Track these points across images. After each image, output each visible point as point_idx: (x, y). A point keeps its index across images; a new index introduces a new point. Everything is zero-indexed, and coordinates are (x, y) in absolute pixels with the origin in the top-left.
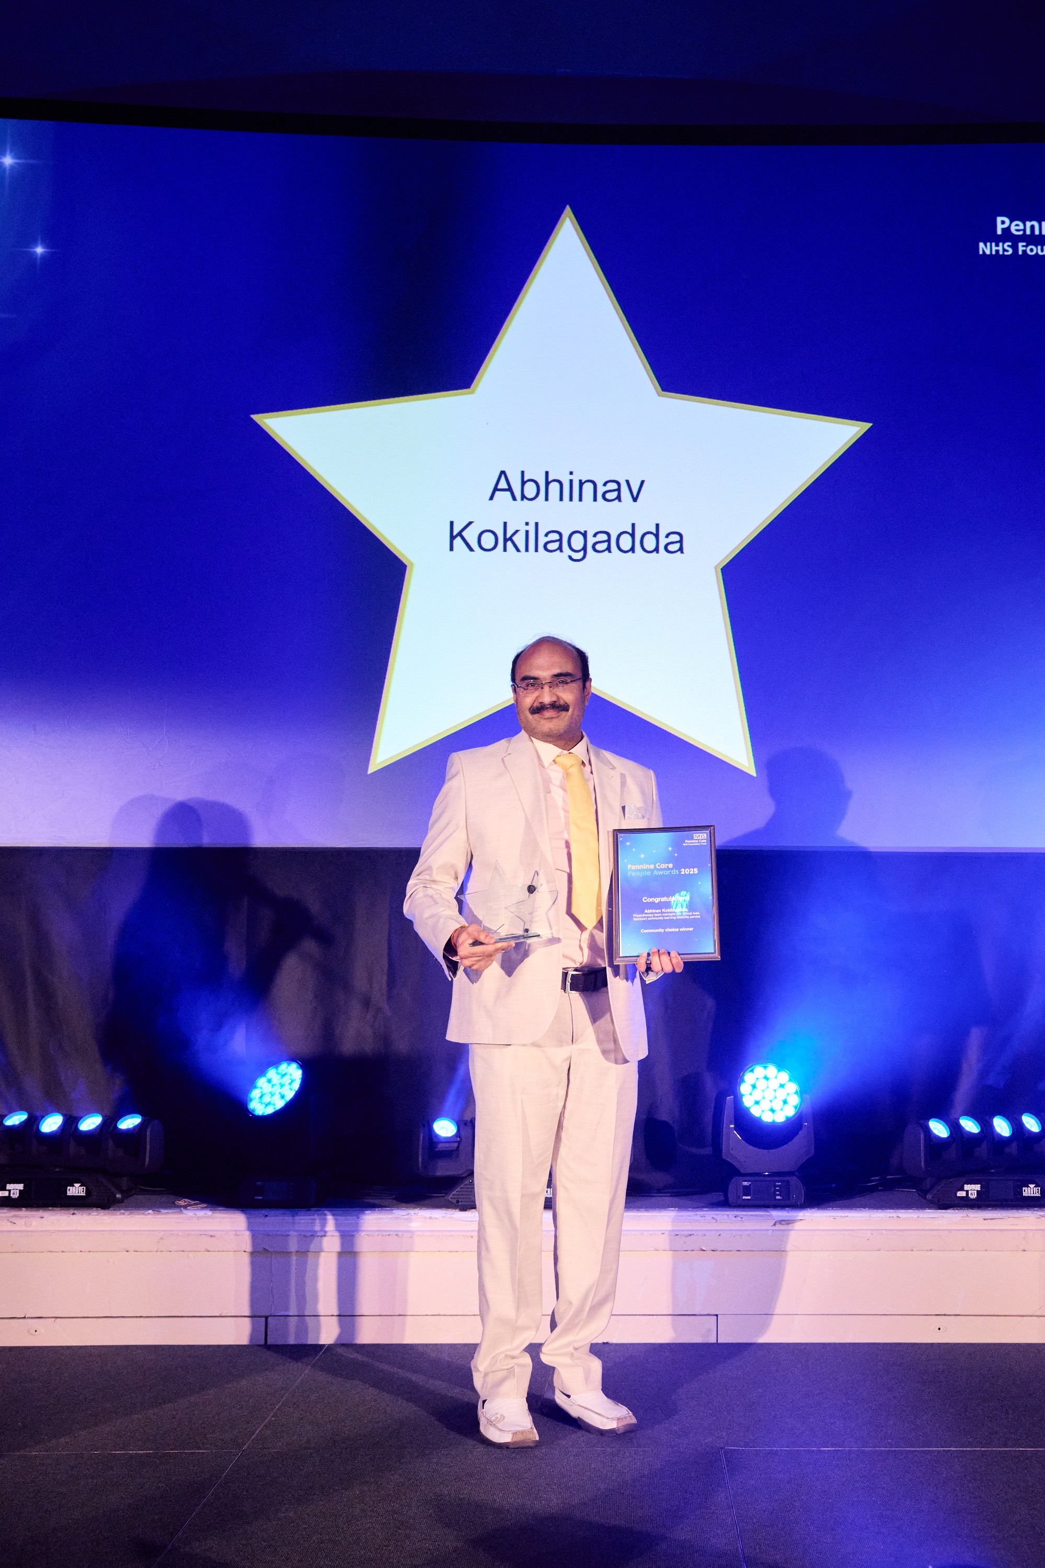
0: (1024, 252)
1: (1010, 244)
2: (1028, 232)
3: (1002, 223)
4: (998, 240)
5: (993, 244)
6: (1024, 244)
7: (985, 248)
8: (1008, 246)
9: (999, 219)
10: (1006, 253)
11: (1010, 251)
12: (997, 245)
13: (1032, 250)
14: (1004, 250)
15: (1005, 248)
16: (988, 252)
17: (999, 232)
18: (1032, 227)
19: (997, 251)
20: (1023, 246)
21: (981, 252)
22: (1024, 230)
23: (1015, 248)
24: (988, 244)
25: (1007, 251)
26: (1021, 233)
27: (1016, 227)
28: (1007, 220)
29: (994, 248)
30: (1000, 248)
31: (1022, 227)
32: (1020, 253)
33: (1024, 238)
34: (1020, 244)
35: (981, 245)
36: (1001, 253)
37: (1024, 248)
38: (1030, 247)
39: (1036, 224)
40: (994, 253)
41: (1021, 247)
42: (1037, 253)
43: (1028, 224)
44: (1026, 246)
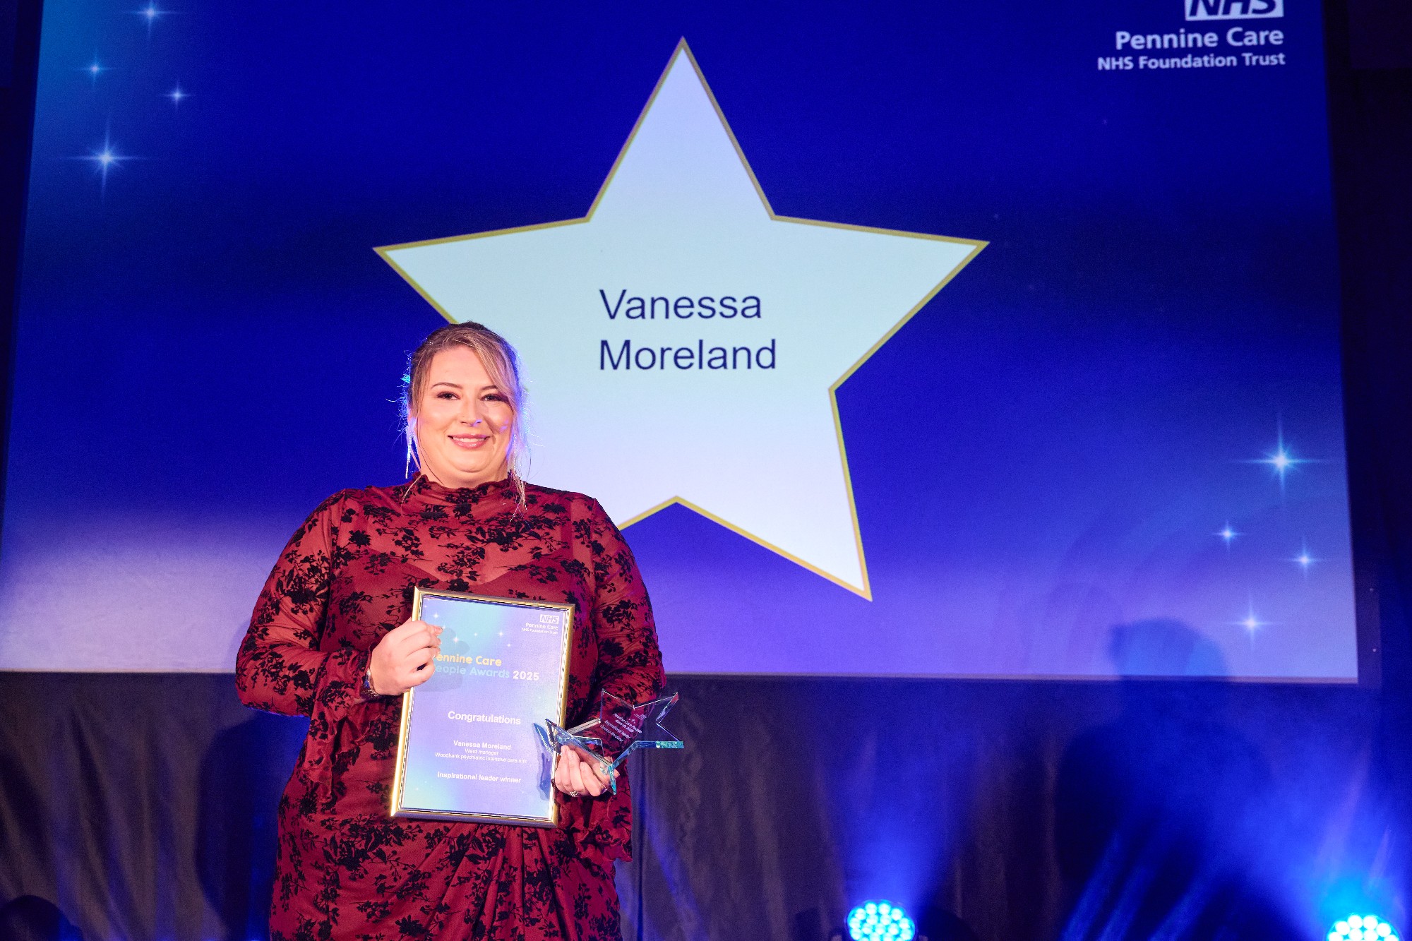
0: (1146, 66)
1: (1130, 58)
3: (1122, 38)
4: (1118, 55)
6: (1146, 58)
7: (1104, 64)
8: (1130, 60)
9: (1119, 34)
10: (1127, 68)
11: (1131, 66)
12: (1117, 60)
13: (1153, 64)
14: (1125, 65)
15: (1126, 63)
17: (1119, 47)
19: (1117, 66)
20: (1144, 60)
22: (1145, 44)
23: (1135, 61)
25: (1128, 65)
26: (1142, 47)
27: (1137, 42)
28: (1127, 35)
29: (1114, 63)
32: (1141, 66)
33: (1145, 52)
35: (1101, 61)
36: (1121, 67)
37: (1145, 62)
38: (1152, 61)
41: (1142, 61)
44: (1148, 60)
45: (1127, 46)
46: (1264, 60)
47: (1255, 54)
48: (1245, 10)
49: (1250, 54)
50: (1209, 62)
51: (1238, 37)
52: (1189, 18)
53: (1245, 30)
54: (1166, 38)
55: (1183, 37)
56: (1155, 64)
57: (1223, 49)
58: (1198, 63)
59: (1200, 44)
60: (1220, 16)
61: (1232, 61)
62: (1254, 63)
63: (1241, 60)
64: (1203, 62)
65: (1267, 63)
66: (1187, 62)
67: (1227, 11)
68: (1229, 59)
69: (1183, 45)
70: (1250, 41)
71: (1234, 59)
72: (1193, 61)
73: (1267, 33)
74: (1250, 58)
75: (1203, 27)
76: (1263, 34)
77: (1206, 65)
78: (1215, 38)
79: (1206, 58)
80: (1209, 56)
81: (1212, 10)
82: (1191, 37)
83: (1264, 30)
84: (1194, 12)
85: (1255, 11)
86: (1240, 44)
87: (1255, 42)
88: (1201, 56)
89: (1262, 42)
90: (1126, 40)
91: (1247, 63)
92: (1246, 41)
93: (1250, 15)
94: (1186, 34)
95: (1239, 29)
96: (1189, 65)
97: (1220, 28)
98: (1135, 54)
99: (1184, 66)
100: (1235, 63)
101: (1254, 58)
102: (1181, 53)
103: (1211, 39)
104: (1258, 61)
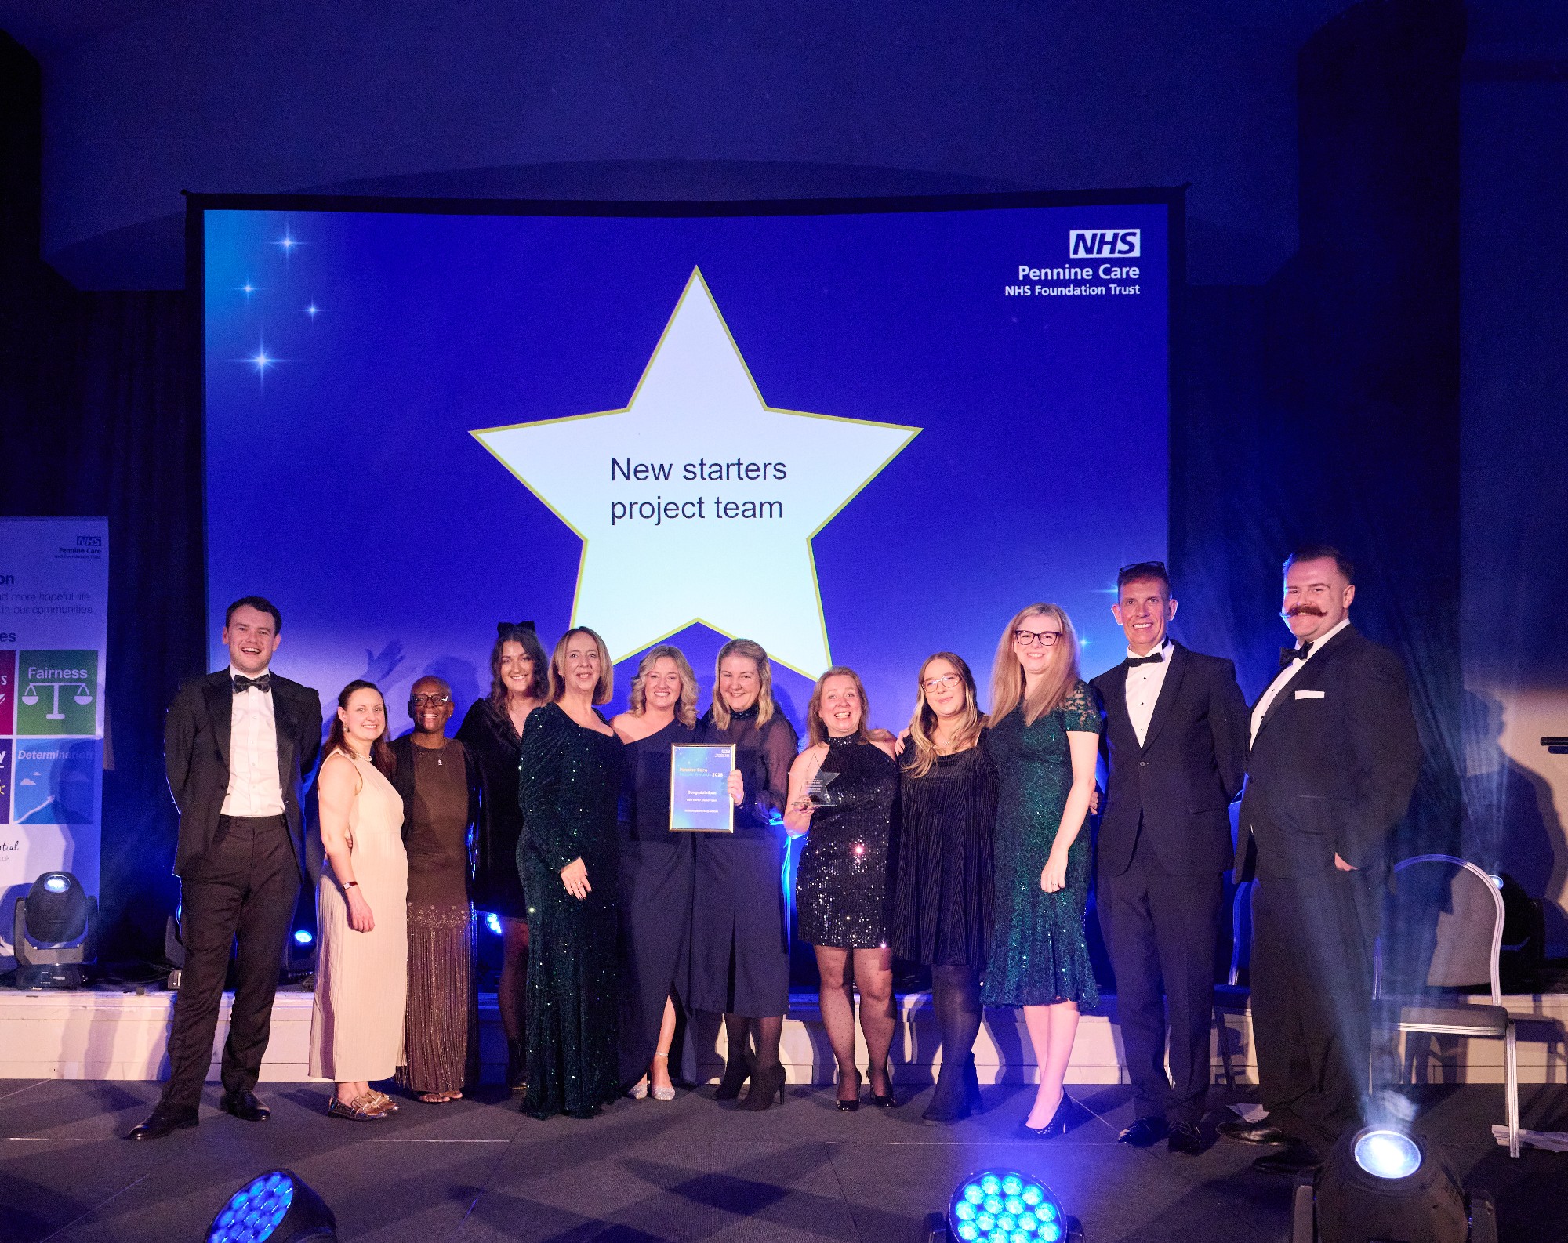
1: (1029, 287)
2: (1043, 278)
4: (1020, 284)
5: (1017, 287)
7: (1010, 291)
9: (1021, 268)
10: (1026, 294)
11: (1029, 293)
12: (1019, 288)
13: (1045, 291)
14: (1024, 292)
15: (1025, 291)
16: (1012, 294)
17: (1021, 278)
18: (1046, 274)
19: (1019, 293)
21: (1007, 294)
22: (1040, 276)
23: (1032, 290)
24: (1013, 287)
25: (1027, 293)
26: (1037, 278)
27: (1034, 274)
28: (1027, 268)
30: (1021, 291)
31: (1038, 273)
32: (1037, 294)
34: (1037, 287)
35: (1007, 288)
36: (1022, 294)
39: (1048, 271)
40: (1017, 294)
42: (1049, 294)
43: (1043, 271)
44: (1041, 289)
45: (1027, 277)
46: (1125, 291)
47: (1118, 286)
48: (1112, 251)
49: (1116, 285)
50: (1085, 291)
51: (1107, 272)
52: (1072, 256)
53: (1112, 267)
54: (1055, 271)
55: (1067, 271)
56: (1047, 292)
57: (1096, 281)
58: (1078, 291)
59: (1079, 277)
60: (1095, 255)
61: (1102, 290)
62: (1118, 293)
63: (1108, 290)
64: (1081, 291)
65: (1127, 292)
66: (1070, 291)
67: (1100, 251)
68: (1100, 289)
69: (1067, 277)
70: (1115, 275)
71: (1103, 289)
72: (1074, 290)
73: (1128, 269)
74: (1115, 288)
75: (1081, 264)
76: (1125, 270)
77: (1084, 293)
78: (1091, 272)
79: (1083, 288)
80: (1085, 286)
81: (1089, 250)
82: (1073, 271)
83: (1126, 267)
84: (1076, 252)
85: (1120, 252)
86: (1108, 277)
87: (1119, 276)
88: (1080, 287)
89: (1124, 276)
90: (1026, 273)
91: (1113, 293)
92: (1113, 274)
93: (1116, 255)
94: (1070, 268)
95: (1108, 266)
96: (1071, 293)
97: (1094, 264)
98: (1032, 284)
99: (1068, 294)
100: (1104, 293)
101: (1118, 289)
102: (1065, 283)
103: (1087, 273)
104: (1120, 290)
